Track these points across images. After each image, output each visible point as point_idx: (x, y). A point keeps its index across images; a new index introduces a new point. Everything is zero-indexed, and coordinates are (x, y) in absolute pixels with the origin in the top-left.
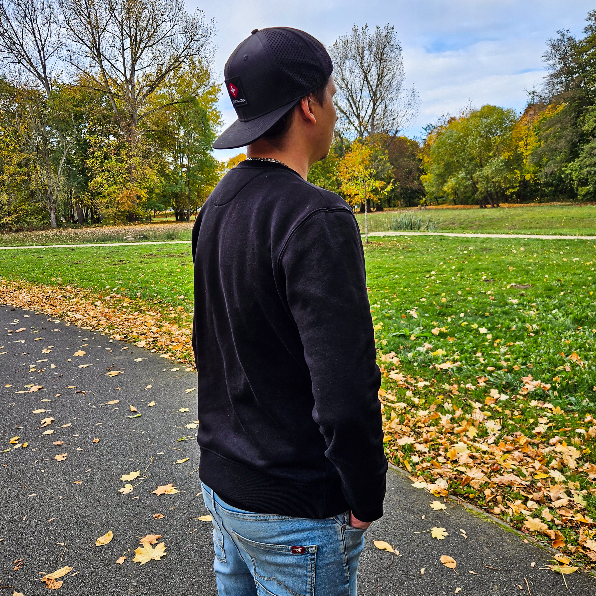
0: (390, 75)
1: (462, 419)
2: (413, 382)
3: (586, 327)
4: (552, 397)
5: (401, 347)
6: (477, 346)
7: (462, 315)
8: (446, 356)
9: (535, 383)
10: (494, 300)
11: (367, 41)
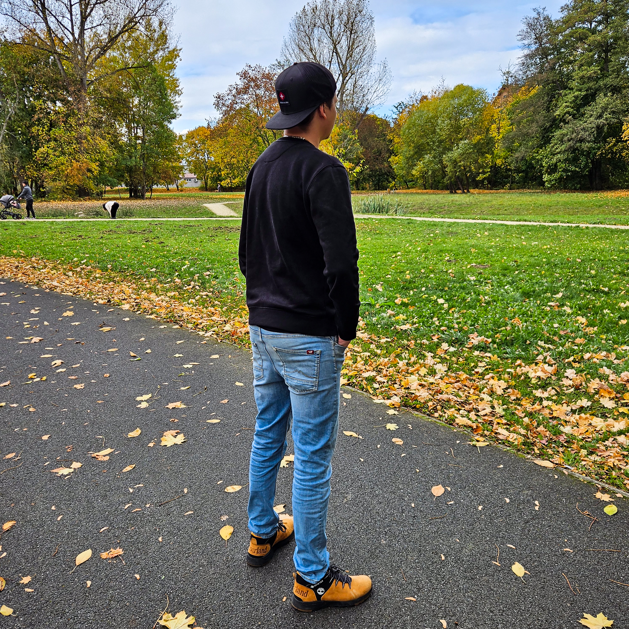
0: (361, 47)
1: (415, 363)
2: (377, 339)
3: (532, 299)
4: (492, 349)
5: (367, 313)
6: (433, 313)
7: (423, 289)
8: (406, 320)
9: (479, 338)
10: (454, 277)
11: (337, 9)
